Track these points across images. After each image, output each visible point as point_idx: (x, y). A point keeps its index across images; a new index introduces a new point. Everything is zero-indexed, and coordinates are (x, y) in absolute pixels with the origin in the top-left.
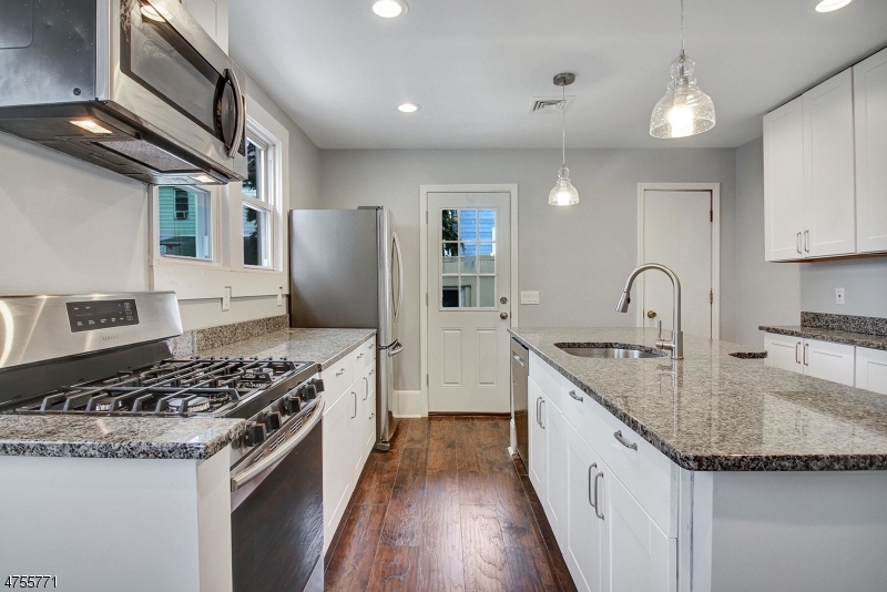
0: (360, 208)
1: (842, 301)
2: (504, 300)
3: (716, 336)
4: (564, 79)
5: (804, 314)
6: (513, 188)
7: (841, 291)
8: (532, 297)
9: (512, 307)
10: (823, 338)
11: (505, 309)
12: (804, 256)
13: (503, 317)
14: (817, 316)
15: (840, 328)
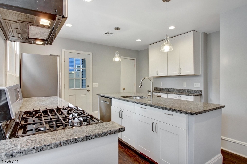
0: (50, 55)
1: (162, 85)
2: (88, 86)
3: (136, 92)
4: (117, 29)
5: (154, 88)
6: (91, 54)
7: (162, 83)
8: (96, 85)
9: (91, 88)
10: (161, 93)
11: (88, 89)
12: (157, 76)
13: (88, 91)
14: (157, 88)
15: (162, 91)
